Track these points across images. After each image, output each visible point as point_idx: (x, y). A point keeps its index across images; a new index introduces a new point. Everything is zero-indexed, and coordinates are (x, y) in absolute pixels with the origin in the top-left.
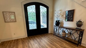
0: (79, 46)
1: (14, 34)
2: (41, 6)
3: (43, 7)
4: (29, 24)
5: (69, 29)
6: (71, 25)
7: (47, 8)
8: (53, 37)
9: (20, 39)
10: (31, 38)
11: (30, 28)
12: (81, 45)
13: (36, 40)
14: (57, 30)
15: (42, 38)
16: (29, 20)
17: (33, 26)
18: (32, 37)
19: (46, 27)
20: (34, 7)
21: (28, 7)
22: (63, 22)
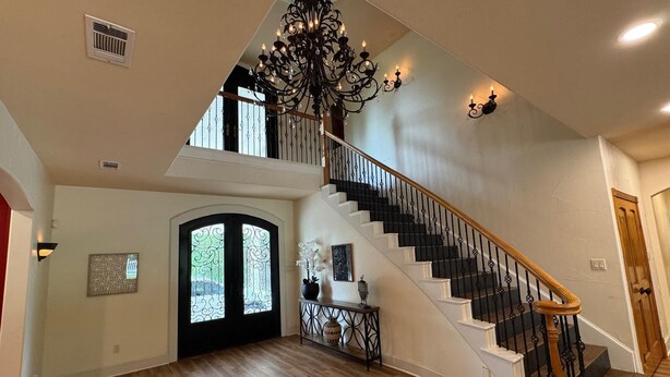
0: (376, 368)
1: (117, 349)
2: (245, 226)
3: (256, 228)
4: (193, 299)
5: (348, 310)
6: (344, 293)
7: (273, 230)
8: (297, 349)
9: (138, 373)
10: (194, 364)
11: (196, 318)
12: (381, 365)
13: (219, 367)
14: (312, 317)
15: (248, 359)
16: (193, 279)
17: (208, 307)
18: (197, 362)
19: (270, 309)
20: (219, 229)
21: (194, 233)
22: (328, 282)
